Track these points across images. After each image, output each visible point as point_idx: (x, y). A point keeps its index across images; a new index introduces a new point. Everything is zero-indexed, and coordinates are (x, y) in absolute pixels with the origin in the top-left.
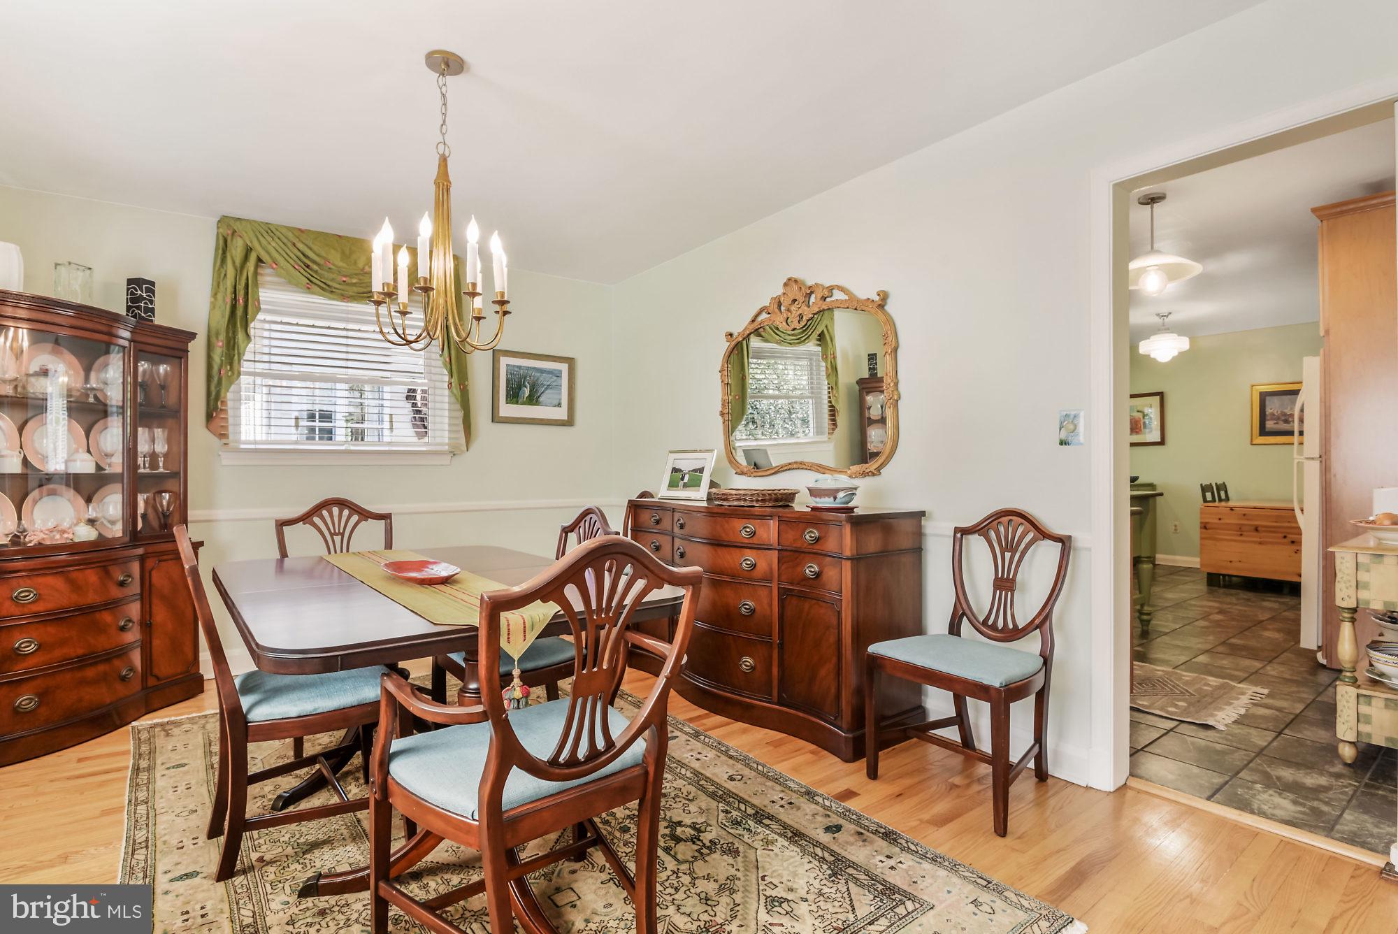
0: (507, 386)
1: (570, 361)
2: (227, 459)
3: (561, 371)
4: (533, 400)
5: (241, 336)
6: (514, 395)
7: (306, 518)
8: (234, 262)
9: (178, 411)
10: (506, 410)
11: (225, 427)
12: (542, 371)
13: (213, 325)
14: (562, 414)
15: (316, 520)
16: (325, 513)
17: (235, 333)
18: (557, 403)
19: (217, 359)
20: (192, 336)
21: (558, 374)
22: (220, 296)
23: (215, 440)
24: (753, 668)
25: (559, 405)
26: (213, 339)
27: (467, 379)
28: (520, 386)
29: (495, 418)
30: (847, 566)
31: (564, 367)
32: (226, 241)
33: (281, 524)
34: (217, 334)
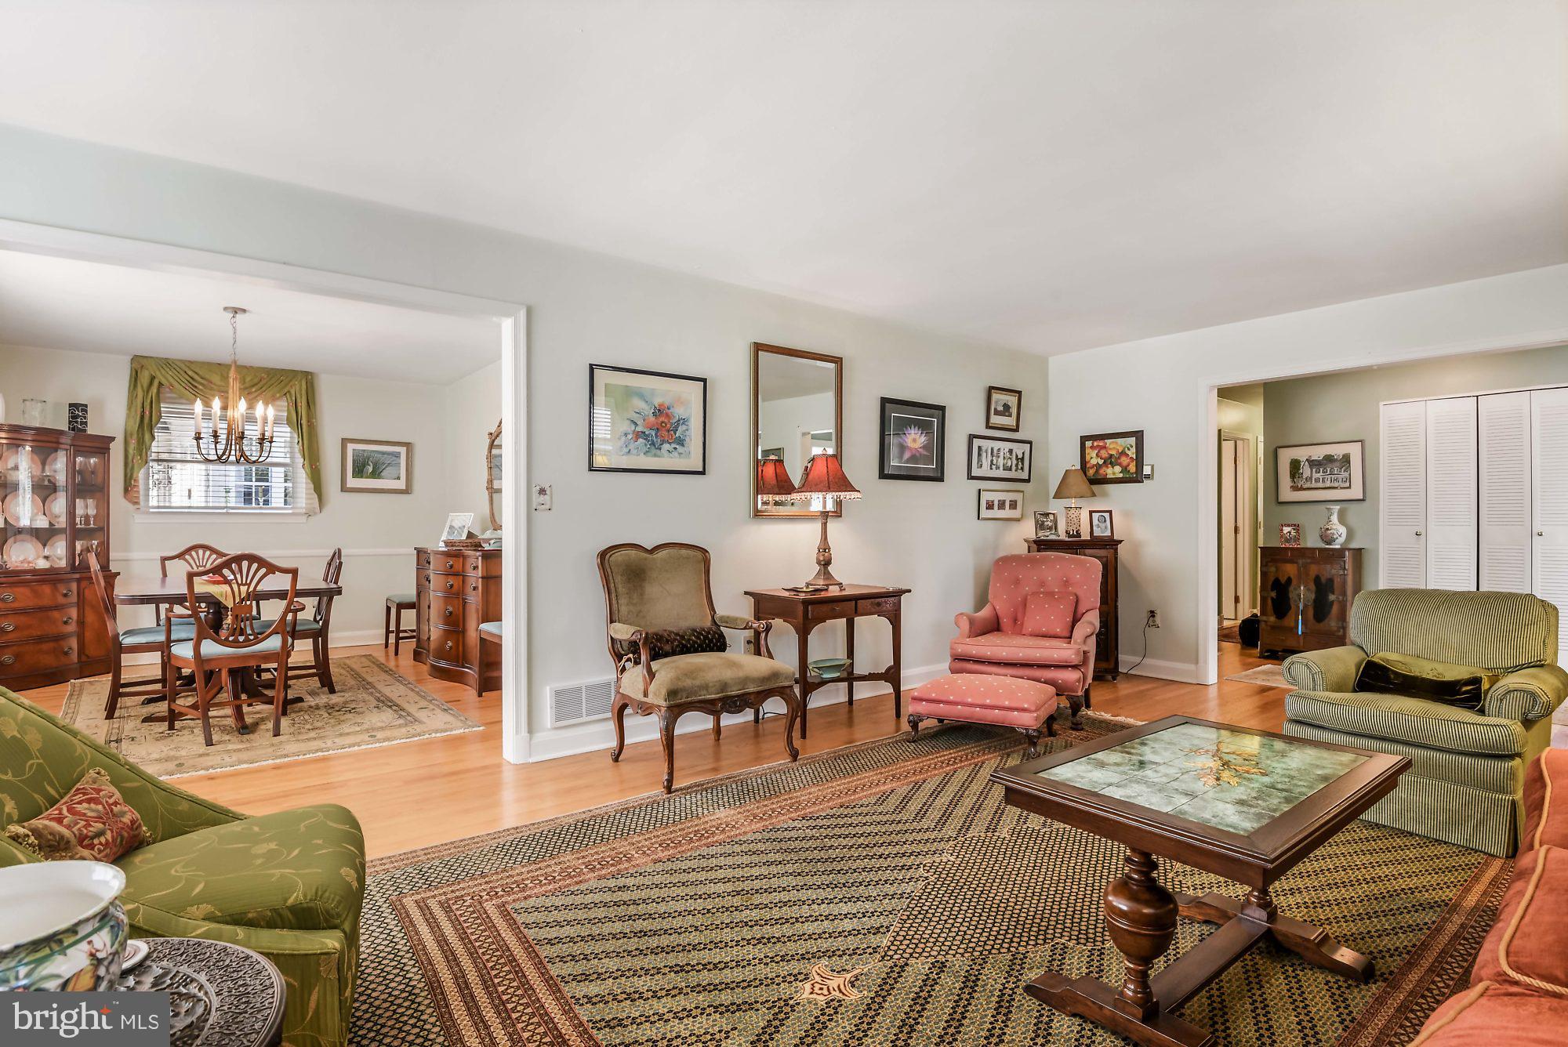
0: (353, 465)
1: (408, 445)
2: (139, 519)
3: (400, 453)
4: (376, 474)
5: (147, 436)
6: (359, 472)
7: (180, 556)
8: (142, 386)
9: (103, 488)
10: (352, 482)
11: (138, 497)
12: (383, 453)
13: (129, 429)
14: (401, 484)
15: (187, 557)
16: (193, 553)
17: (143, 435)
18: (396, 476)
19: (131, 452)
20: (113, 439)
21: (397, 455)
22: (133, 410)
23: (130, 506)
24: (451, 648)
25: (399, 478)
26: (129, 439)
27: (319, 461)
28: (364, 465)
29: (344, 489)
30: (480, 580)
31: (403, 450)
32: (137, 372)
33: (164, 559)
34: (131, 435)
